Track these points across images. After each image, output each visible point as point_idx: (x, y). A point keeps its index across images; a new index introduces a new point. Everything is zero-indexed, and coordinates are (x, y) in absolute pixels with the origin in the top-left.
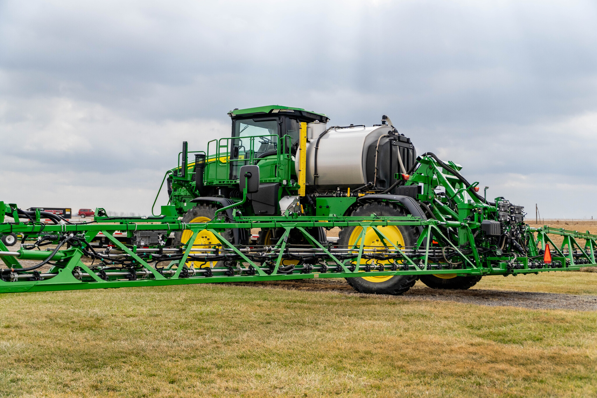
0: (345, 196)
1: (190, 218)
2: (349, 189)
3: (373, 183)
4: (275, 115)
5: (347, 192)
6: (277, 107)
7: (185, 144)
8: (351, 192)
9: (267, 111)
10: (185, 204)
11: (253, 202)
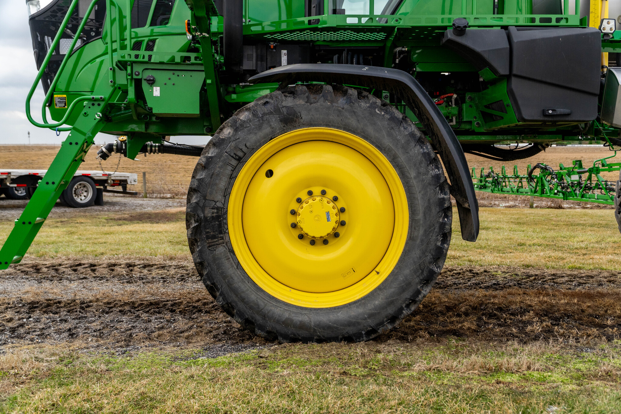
10: (157, 91)
11: (515, 82)
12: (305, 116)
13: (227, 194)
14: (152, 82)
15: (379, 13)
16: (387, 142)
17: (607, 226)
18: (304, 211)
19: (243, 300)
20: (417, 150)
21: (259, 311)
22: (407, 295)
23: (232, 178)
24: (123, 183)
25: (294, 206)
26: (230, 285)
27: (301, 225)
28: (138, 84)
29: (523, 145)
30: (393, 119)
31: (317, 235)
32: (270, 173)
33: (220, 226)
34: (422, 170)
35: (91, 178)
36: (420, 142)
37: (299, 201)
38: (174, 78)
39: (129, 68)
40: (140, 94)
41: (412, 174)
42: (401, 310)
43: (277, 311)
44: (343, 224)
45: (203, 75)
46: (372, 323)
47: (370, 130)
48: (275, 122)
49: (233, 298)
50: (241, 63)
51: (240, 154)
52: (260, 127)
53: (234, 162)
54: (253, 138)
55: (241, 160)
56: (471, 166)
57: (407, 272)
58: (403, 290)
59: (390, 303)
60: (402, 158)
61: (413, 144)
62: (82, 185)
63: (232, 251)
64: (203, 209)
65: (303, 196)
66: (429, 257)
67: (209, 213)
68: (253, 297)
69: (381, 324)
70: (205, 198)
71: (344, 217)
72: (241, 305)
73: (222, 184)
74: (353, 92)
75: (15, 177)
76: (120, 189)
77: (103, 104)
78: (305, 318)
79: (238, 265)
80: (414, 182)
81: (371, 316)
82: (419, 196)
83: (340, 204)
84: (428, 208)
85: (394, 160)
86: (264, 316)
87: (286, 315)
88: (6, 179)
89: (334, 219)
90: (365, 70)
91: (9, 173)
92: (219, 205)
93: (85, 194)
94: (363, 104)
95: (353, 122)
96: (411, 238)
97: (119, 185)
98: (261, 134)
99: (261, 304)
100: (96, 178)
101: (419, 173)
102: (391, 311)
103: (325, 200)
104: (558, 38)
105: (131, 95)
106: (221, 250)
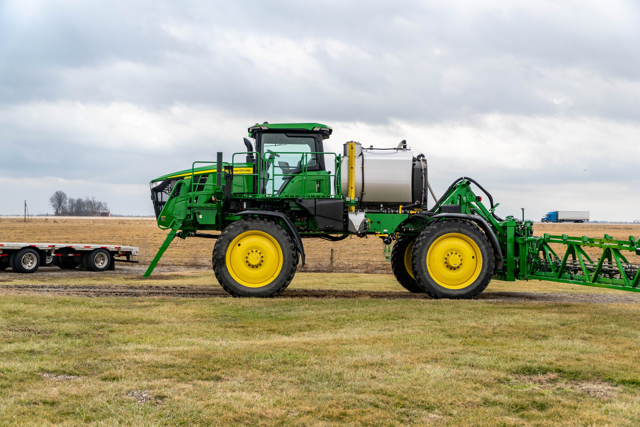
0: (396, 213)
1: (239, 231)
2: (401, 207)
3: (421, 202)
4: (316, 132)
5: (398, 209)
7: (220, 155)
9: (310, 129)
10: (201, 217)
11: (317, 217)
12: (251, 227)
13: (226, 251)
14: (199, 214)
15: (278, 189)
16: (276, 235)
17: (387, 269)
18: (250, 257)
19: (230, 285)
20: (286, 238)
21: (235, 288)
22: (282, 284)
23: (228, 246)
24: (128, 254)
25: (247, 255)
26: (226, 280)
27: (249, 261)
28: (194, 214)
29: (340, 235)
30: (278, 228)
31: (254, 264)
32: (239, 245)
33: (223, 261)
34: (287, 244)
35: (107, 250)
36: (287, 235)
37: (249, 254)
38: (207, 212)
39: (192, 209)
40: (195, 218)
41: (284, 245)
42: (280, 288)
43: (241, 288)
44: (263, 261)
45: (216, 211)
46: (271, 292)
47: (271, 232)
48: (241, 229)
49: (227, 284)
50: (230, 207)
51: (230, 239)
52: (236, 230)
53: (228, 241)
54: (234, 234)
55: (230, 241)
56: (303, 242)
57: (282, 276)
58: (281, 282)
59: (277, 286)
60: (281, 240)
61: (284, 236)
62: (100, 255)
63: (227, 269)
64: (218, 256)
65: (250, 252)
66: (289, 272)
67: (220, 257)
68: (234, 284)
69: (274, 293)
70: (219, 252)
71: (263, 259)
72: (230, 287)
73: (224, 248)
74: (266, 220)
75: (57, 249)
76: (125, 258)
77: (182, 221)
78: (250, 291)
79: (229, 273)
80: (284, 248)
81: (271, 290)
82: (286, 252)
83: (262, 255)
84: (289, 256)
85: (278, 241)
86: (237, 290)
87: (244, 290)
88: (52, 250)
89: (259, 259)
90: (270, 213)
91: (54, 246)
92: (223, 254)
93: (102, 262)
94: (269, 223)
95: (266, 229)
96: (283, 265)
97: (124, 255)
98: (237, 233)
99: (236, 286)
100: (110, 250)
101: (286, 245)
102: (277, 288)
103: (257, 253)
104: (329, 204)
105: (192, 217)
106: (224, 269)
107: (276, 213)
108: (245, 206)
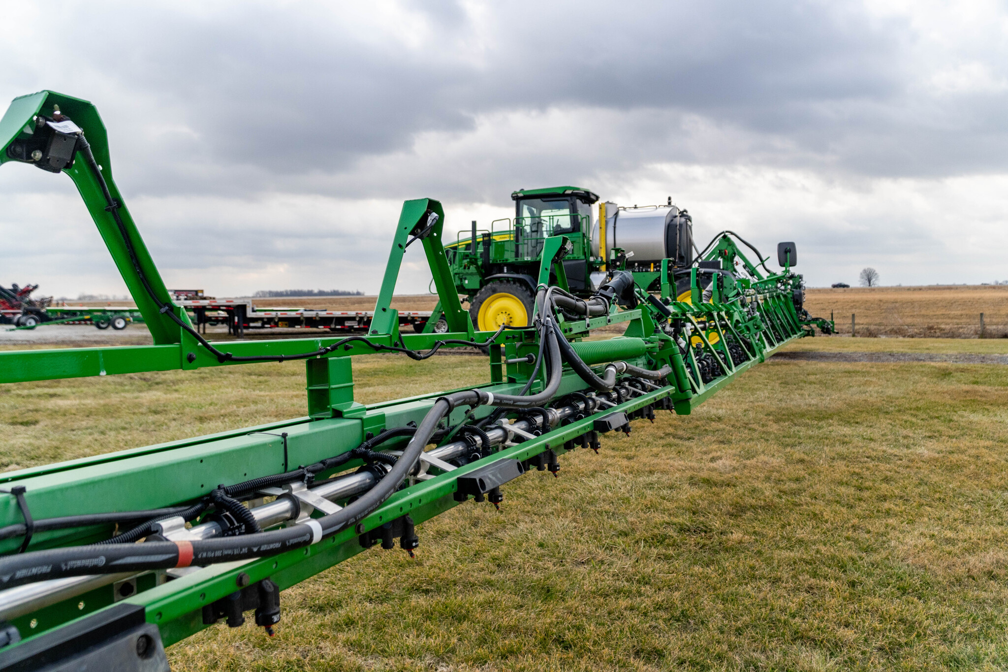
0: (647, 271)
1: (488, 294)
2: (652, 265)
3: (675, 259)
4: (568, 195)
5: (650, 267)
6: (570, 188)
7: (474, 224)
8: (654, 267)
9: (561, 192)
10: (466, 282)
14: (465, 279)
28: (461, 280)
30: (523, 290)
37: (498, 315)
38: (472, 277)
47: (516, 294)
48: (491, 292)
50: (492, 272)
51: (481, 301)
52: (486, 293)
53: (479, 304)
54: (484, 296)
65: (500, 313)
73: (476, 310)
74: (512, 282)
92: (476, 316)
95: (512, 291)
107: (521, 276)
108: (505, 270)
